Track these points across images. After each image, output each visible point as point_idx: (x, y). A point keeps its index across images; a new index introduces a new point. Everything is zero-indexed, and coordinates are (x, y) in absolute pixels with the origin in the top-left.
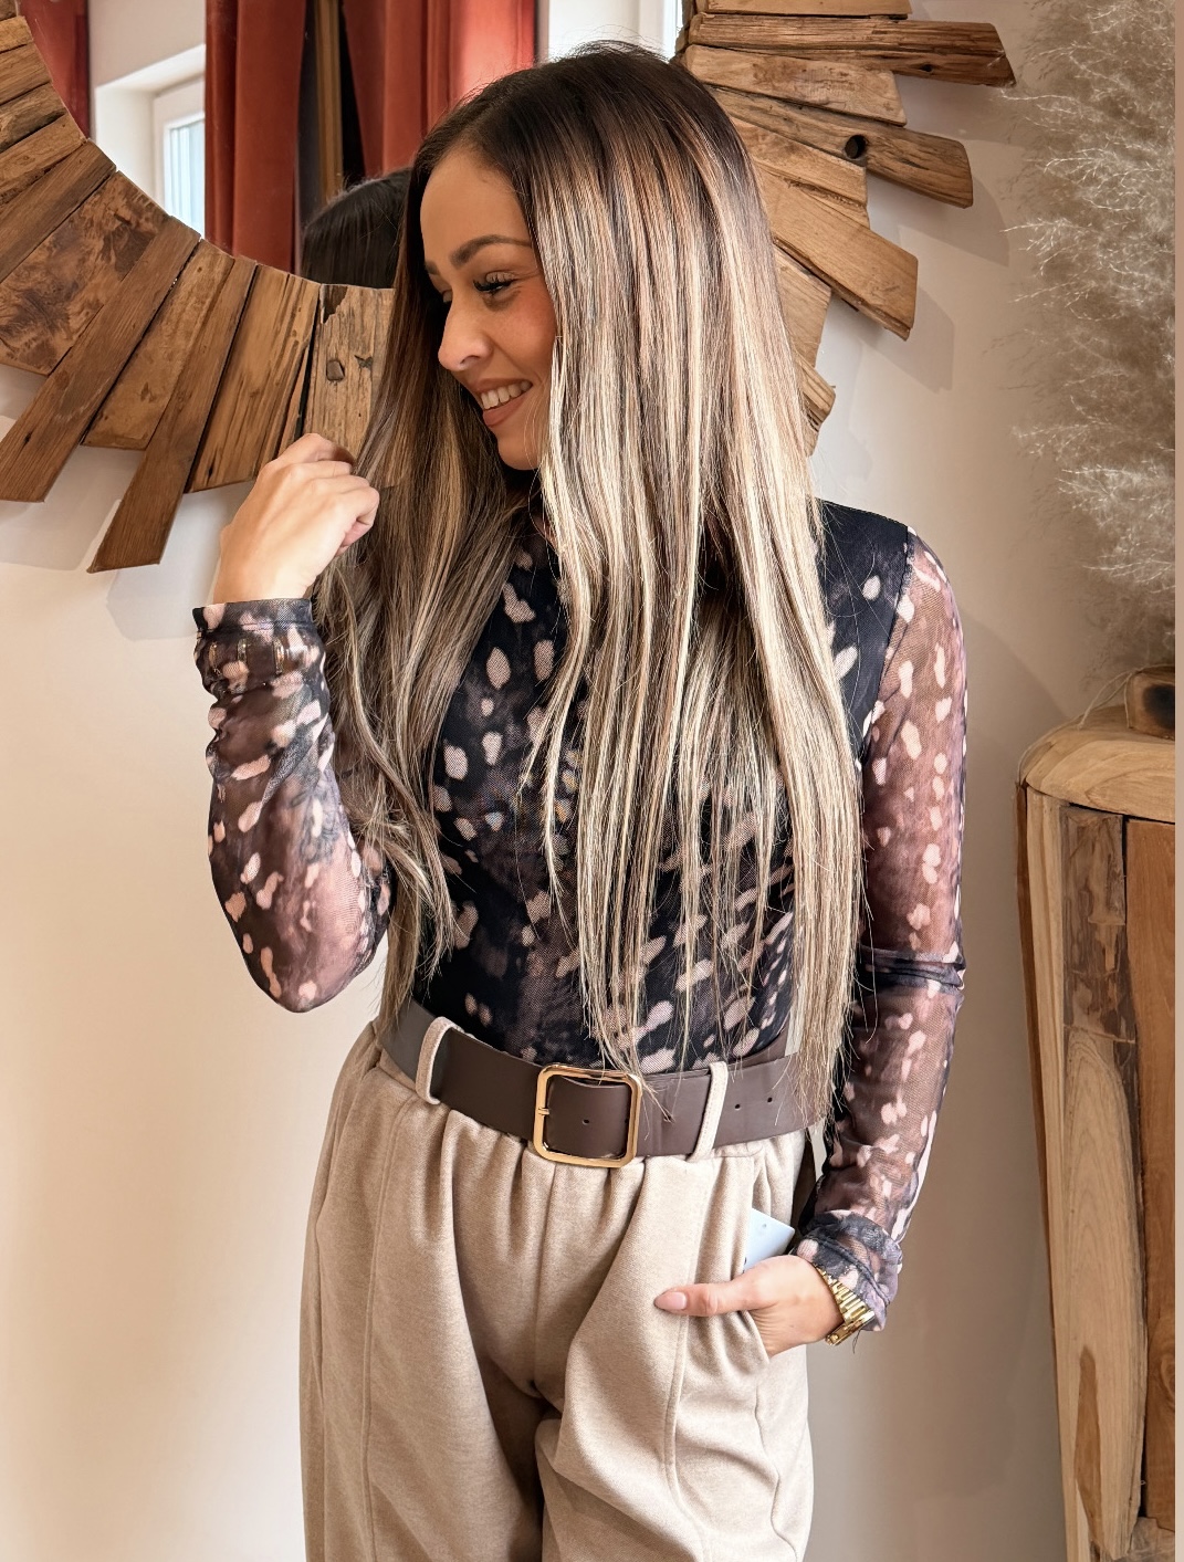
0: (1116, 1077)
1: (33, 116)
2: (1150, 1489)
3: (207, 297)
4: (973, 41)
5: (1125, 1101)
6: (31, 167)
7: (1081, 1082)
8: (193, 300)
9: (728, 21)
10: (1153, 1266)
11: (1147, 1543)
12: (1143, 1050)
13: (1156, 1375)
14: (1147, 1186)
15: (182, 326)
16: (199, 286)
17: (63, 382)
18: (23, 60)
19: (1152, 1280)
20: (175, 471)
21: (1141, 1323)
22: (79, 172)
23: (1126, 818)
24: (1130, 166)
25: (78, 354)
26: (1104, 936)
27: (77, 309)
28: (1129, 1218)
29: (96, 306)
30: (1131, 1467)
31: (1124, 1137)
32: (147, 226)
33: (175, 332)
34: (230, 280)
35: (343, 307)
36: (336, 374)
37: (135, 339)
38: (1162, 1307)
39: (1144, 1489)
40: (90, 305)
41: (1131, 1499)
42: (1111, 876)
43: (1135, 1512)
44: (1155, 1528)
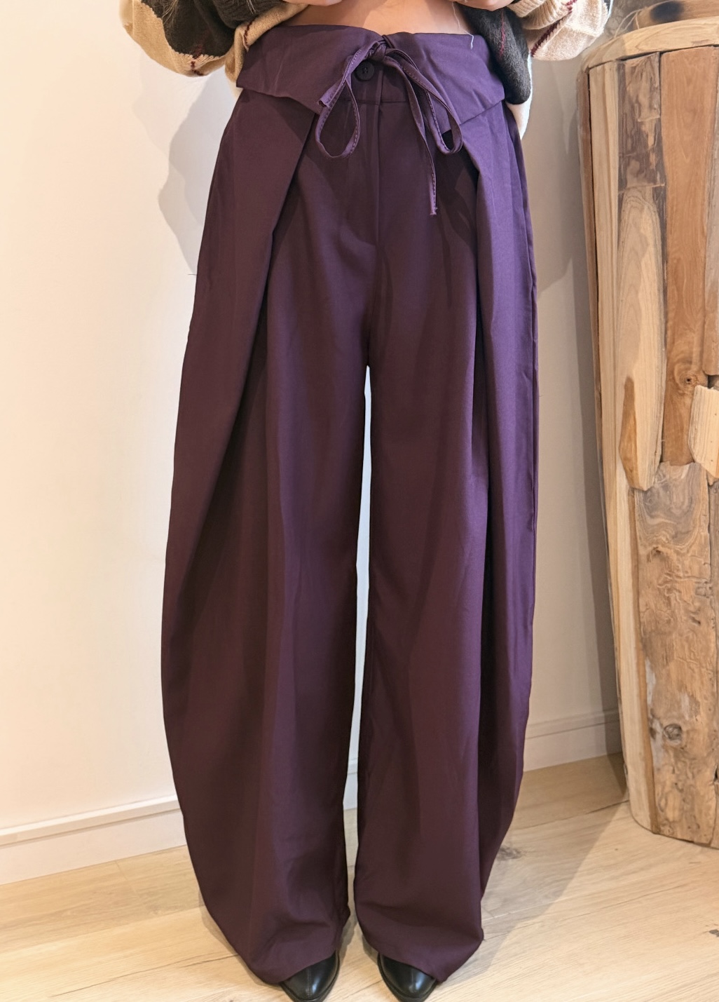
0: (654, 208)
2: (666, 444)
5: (658, 220)
7: (631, 222)
10: (671, 315)
11: (664, 476)
12: (669, 189)
13: (671, 378)
14: (669, 269)
19: (670, 323)
21: (664, 350)
23: (661, 53)
26: (648, 128)
28: (659, 290)
30: (655, 435)
31: (657, 243)
38: (676, 337)
41: (656, 452)
42: (652, 90)
43: (658, 459)
44: (669, 466)
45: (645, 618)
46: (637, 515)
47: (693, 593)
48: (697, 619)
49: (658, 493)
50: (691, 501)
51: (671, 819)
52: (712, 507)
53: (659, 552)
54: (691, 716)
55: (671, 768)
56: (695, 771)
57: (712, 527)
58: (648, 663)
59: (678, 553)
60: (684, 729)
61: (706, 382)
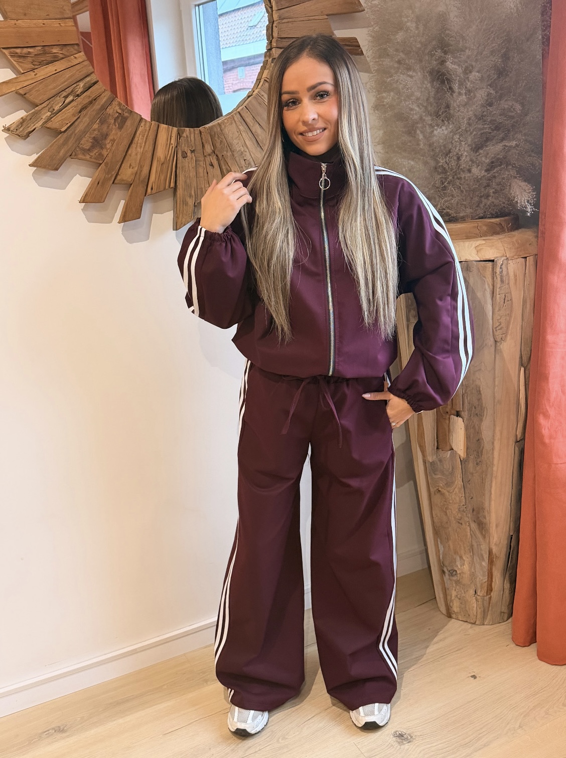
1: (89, 83)
2: (439, 440)
3: (144, 135)
4: (351, 42)
6: (90, 99)
8: (141, 136)
9: (284, 40)
11: (439, 456)
13: (439, 411)
15: (138, 145)
16: (142, 131)
17: (107, 164)
18: (85, 66)
20: (141, 190)
22: (104, 100)
24: (409, 78)
25: (110, 155)
27: (109, 142)
29: (113, 140)
30: (434, 436)
32: (126, 114)
33: (137, 146)
34: (151, 129)
35: (184, 135)
36: (185, 156)
37: (126, 149)
39: (437, 441)
40: (112, 140)
41: (435, 444)
43: (436, 447)
44: (441, 451)
45: (436, 520)
46: (428, 472)
47: (457, 510)
48: (460, 522)
49: (437, 463)
50: (453, 468)
51: (456, 611)
52: (463, 470)
53: (439, 491)
54: (461, 566)
55: (454, 588)
56: (465, 590)
57: (464, 479)
58: (439, 540)
59: (448, 492)
60: (458, 572)
61: (456, 413)
